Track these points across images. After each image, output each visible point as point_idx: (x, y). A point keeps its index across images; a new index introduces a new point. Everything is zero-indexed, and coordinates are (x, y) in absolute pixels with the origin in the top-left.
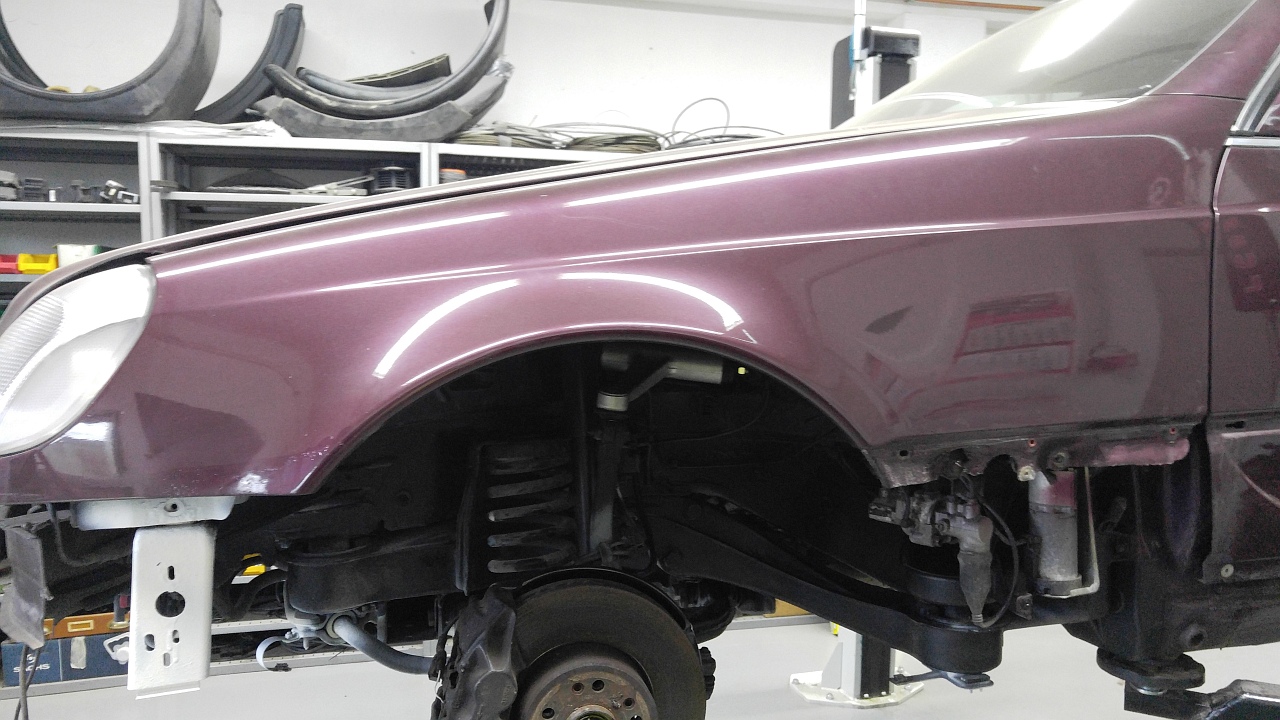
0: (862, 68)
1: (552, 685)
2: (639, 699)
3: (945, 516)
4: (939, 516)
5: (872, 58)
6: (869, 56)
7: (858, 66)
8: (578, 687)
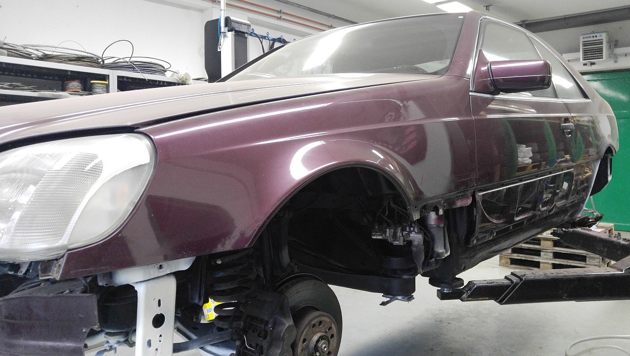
0: (225, 36)
1: (306, 327)
2: (333, 326)
3: (407, 232)
4: (405, 233)
5: (230, 32)
6: (229, 31)
7: (222, 35)
8: (314, 326)
